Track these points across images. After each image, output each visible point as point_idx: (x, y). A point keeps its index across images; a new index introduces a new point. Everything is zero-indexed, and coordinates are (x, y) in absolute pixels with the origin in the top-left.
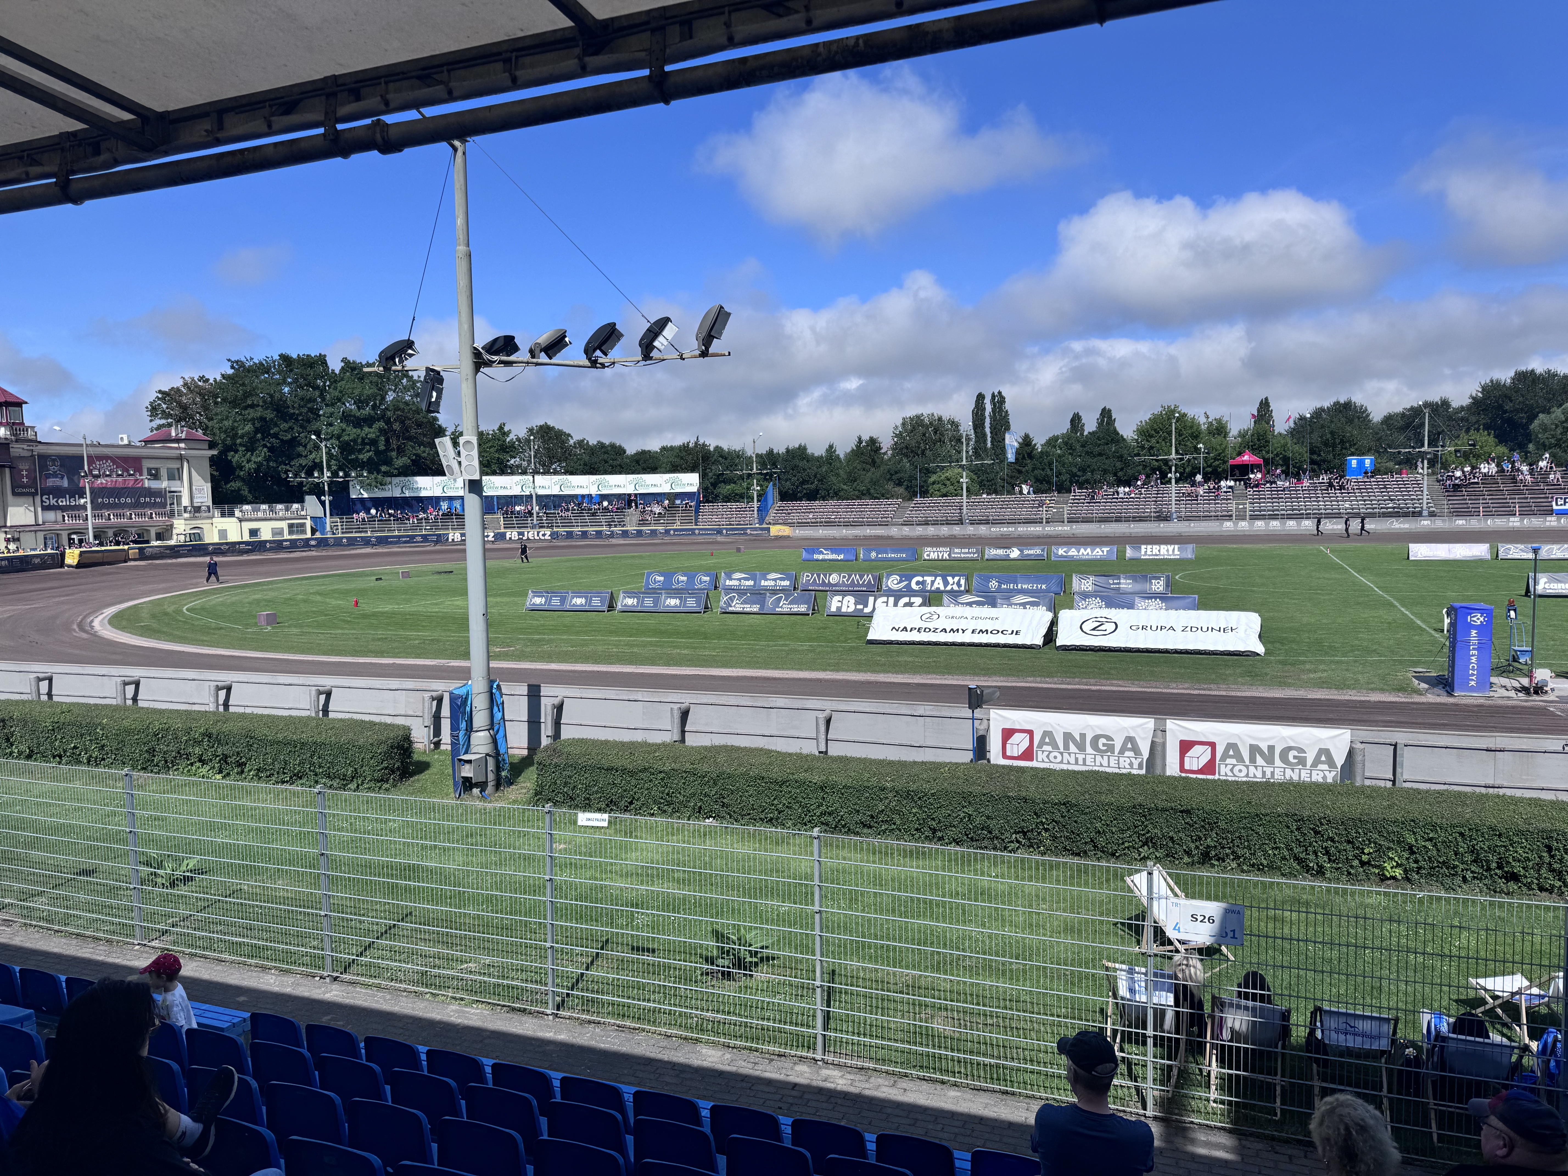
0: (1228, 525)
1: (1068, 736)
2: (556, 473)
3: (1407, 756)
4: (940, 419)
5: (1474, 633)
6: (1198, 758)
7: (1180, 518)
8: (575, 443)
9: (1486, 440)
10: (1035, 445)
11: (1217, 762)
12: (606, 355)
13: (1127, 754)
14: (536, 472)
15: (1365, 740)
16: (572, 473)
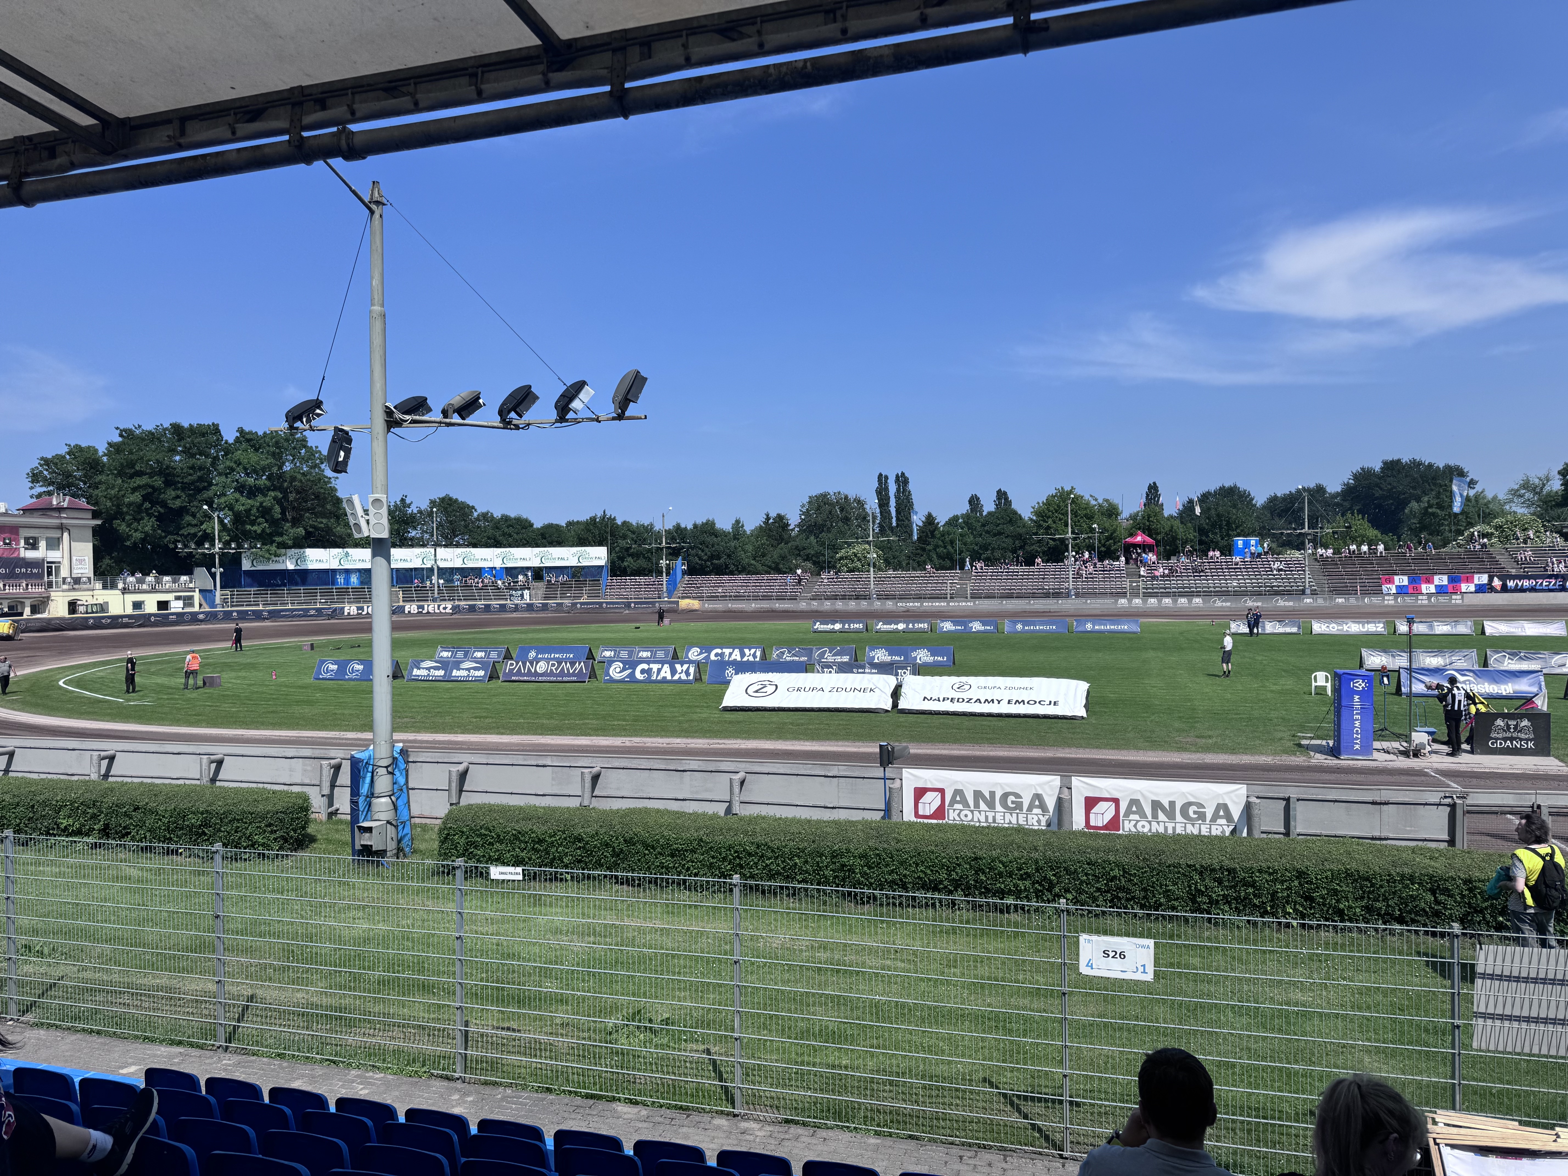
0: (1123, 601)
1: (978, 795)
2: (458, 545)
3: (1300, 811)
4: (846, 497)
5: (1356, 698)
6: (1102, 815)
7: (1077, 595)
8: (478, 515)
9: (1361, 524)
10: (938, 523)
11: (1121, 818)
12: (521, 416)
13: (1036, 811)
14: (437, 545)
15: (1261, 794)
16: (475, 546)
